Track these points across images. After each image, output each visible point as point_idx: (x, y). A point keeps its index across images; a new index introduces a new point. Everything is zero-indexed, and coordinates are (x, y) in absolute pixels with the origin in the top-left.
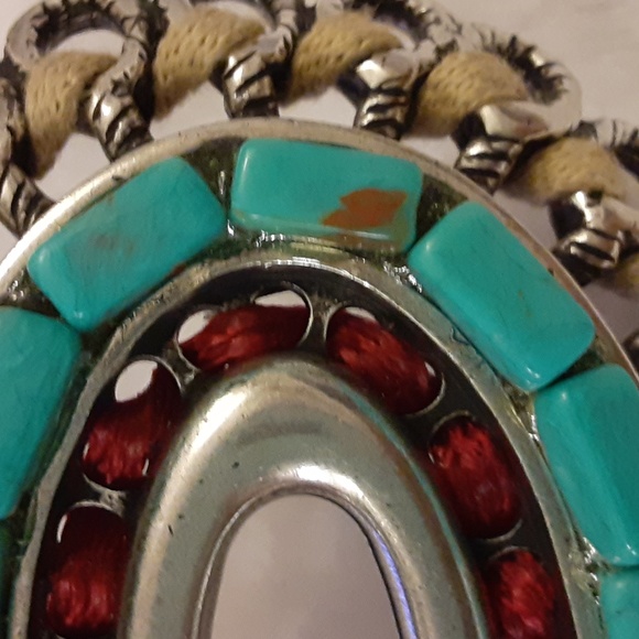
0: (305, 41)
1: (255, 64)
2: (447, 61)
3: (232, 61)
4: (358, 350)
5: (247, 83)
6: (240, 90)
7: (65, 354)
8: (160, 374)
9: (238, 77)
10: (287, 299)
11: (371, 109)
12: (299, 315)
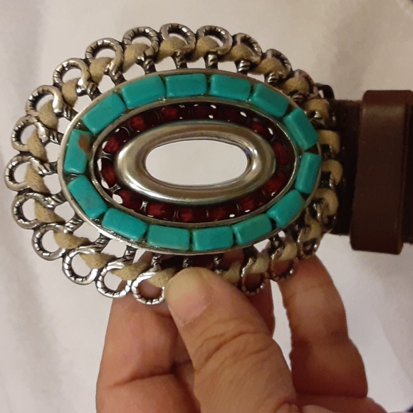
0: (34, 154)
1: (41, 167)
2: (41, 119)
3: (40, 173)
4: (113, 147)
5: (46, 168)
6: (48, 171)
7: (112, 210)
8: (116, 193)
9: (45, 171)
10: (99, 162)
11: (54, 139)
12: (103, 160)
